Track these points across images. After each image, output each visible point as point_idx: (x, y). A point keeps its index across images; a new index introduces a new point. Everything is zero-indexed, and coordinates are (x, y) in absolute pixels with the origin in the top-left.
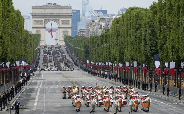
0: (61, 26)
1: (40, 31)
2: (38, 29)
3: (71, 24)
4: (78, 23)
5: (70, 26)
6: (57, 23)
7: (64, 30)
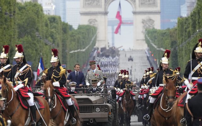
0: (138, 9)
1: (96, 21)
2: (93, 17)
3: (159, 5)
4: (182, 6)
5: (158, 9)
6: (131, 3)
7: (145, 17)
